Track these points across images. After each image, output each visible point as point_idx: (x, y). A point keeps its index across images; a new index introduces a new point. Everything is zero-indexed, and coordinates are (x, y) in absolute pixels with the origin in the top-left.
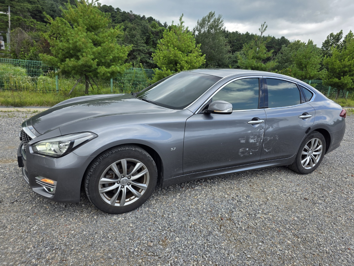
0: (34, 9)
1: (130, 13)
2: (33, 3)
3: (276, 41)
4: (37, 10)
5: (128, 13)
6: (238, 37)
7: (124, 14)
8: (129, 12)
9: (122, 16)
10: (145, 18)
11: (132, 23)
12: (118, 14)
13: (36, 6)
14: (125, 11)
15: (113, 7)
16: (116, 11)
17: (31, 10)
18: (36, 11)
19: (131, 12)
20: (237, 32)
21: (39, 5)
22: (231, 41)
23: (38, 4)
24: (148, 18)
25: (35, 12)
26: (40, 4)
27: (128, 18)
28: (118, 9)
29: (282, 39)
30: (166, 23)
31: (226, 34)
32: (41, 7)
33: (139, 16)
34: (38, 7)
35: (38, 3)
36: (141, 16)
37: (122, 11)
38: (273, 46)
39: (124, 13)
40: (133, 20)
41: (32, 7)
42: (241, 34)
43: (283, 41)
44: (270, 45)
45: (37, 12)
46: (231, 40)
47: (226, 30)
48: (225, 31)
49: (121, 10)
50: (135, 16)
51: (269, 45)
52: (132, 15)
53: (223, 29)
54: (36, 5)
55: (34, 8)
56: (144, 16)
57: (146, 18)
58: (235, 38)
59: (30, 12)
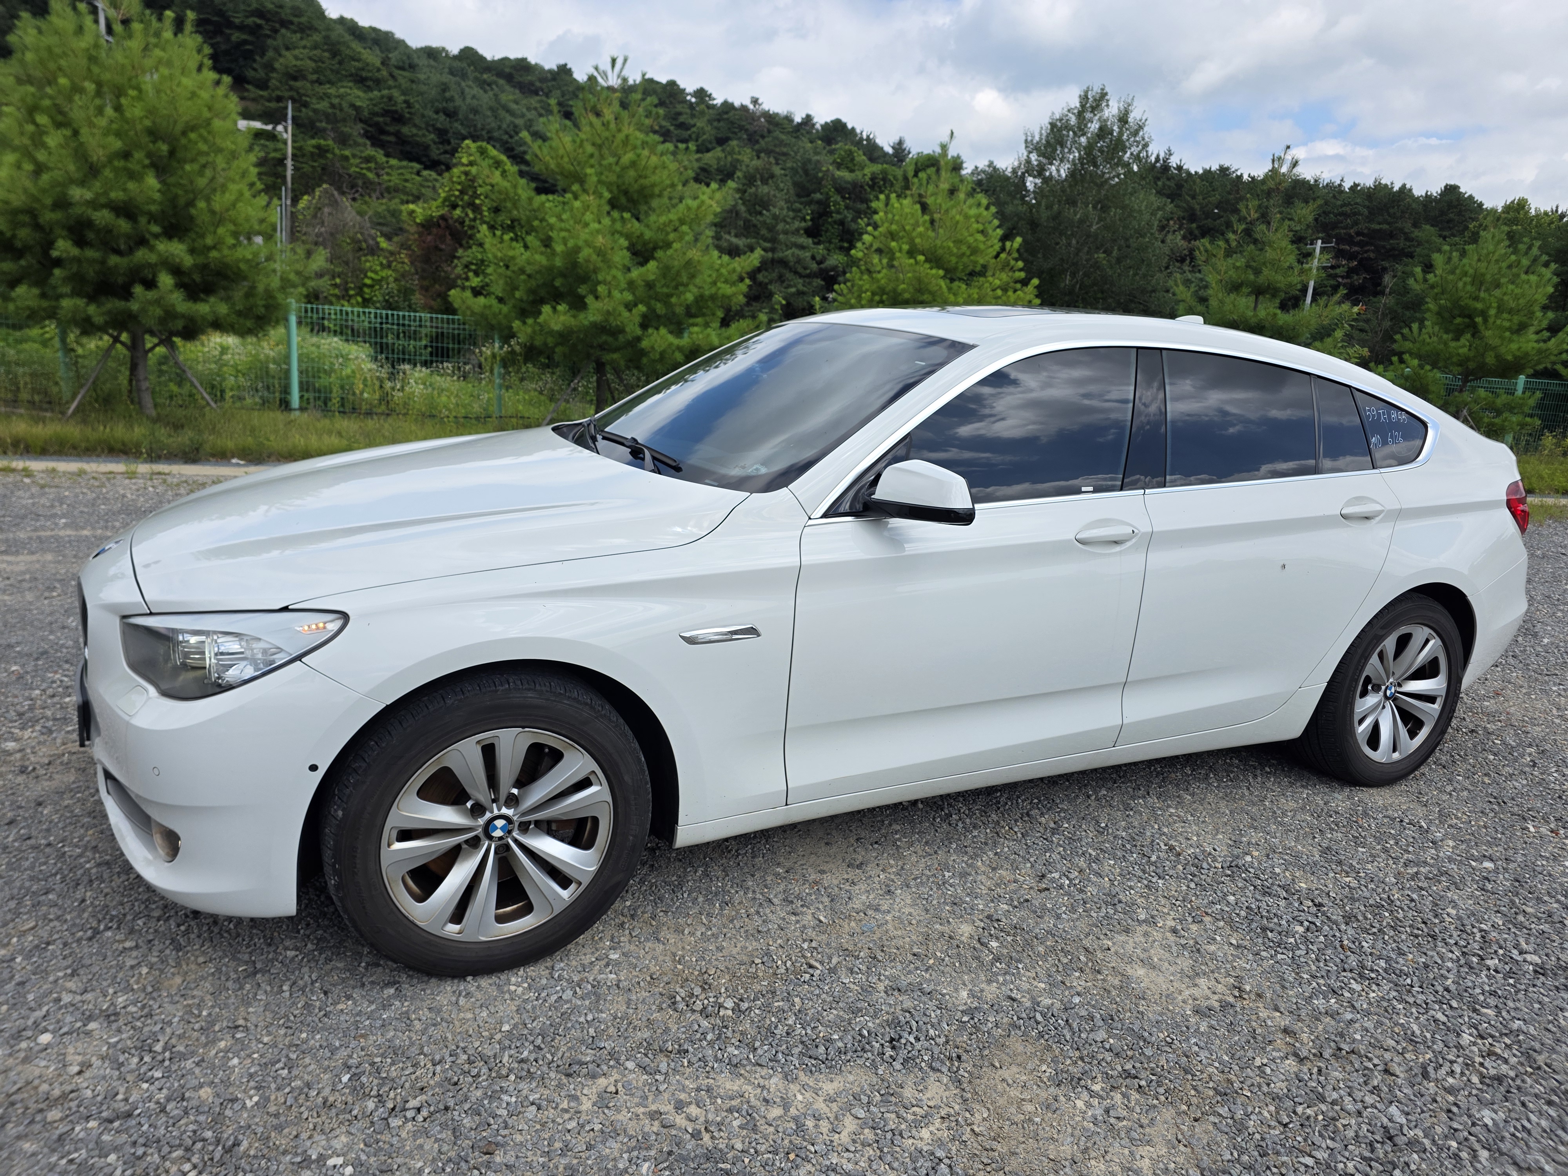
0: (376, 109)
1: (751, 107)
2: (370, 83)
3: (1414, 206)
4: (386, 113)
5: (744, 108)
6: (1229, 193)
7: (727, 113)
8: (747, 102)
9: (715, 124)
10: (814, 125)
11: (757, 147)
12: (702, 113)
13: (382, 97)
14: (730, 100)
15: (682, 86)
16: (693, 100)
17: (366, 113)
18: (383, 115)
19: (755, 101)
20: (1228, 169)
21: (395, 93)
22: (1192, 209)
23: (389, 88)
24: (826, 126)
25: (381, 119)
26: (399, 87)
27: (741, 128)
28: (701, 93)
29: (1447, 198)
30: (900, 143)
31: (1172, 184)
32: (403, 98)
33: (788, 119)
34: (390, 98)
35: (391, 82)
36: (798, 119)
37: (718, 101)
38: (1401, 230)
39: (727, 106)
40: (763, 137)
41: (371, 100)
42: (1245, 177)
43: (1450, 205)
44: (1385, 227)
45: (388, 119)
46: (1197, 207)
47: (1174, 162)
48: (1166, 167)
49: (714, 95)
50: (772, 119)
51: (1377, 227)
52: (759, 117)
53: (1157, 159)
54: (385, 92)
55: (375, 105)
56: (808, 119)
57: (818, 126)
58: (1216, 198)
59: (361, 121)
